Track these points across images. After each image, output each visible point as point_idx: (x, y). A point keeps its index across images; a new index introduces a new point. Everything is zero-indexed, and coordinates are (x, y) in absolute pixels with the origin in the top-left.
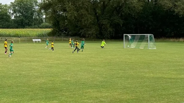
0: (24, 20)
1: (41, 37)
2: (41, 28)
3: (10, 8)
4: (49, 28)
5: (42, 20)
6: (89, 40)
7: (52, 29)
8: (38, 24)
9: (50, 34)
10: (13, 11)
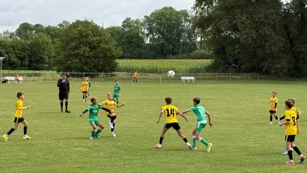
0: (166, 44)
1: (194, 72)
2: (193, 58)
3: (142, 25)
4: (208, 58)
5: (194, 45)
6: (276, 79)
7: (213, 60)
8: (188, 51)
9: (208, 69)
10: (148, 29)
